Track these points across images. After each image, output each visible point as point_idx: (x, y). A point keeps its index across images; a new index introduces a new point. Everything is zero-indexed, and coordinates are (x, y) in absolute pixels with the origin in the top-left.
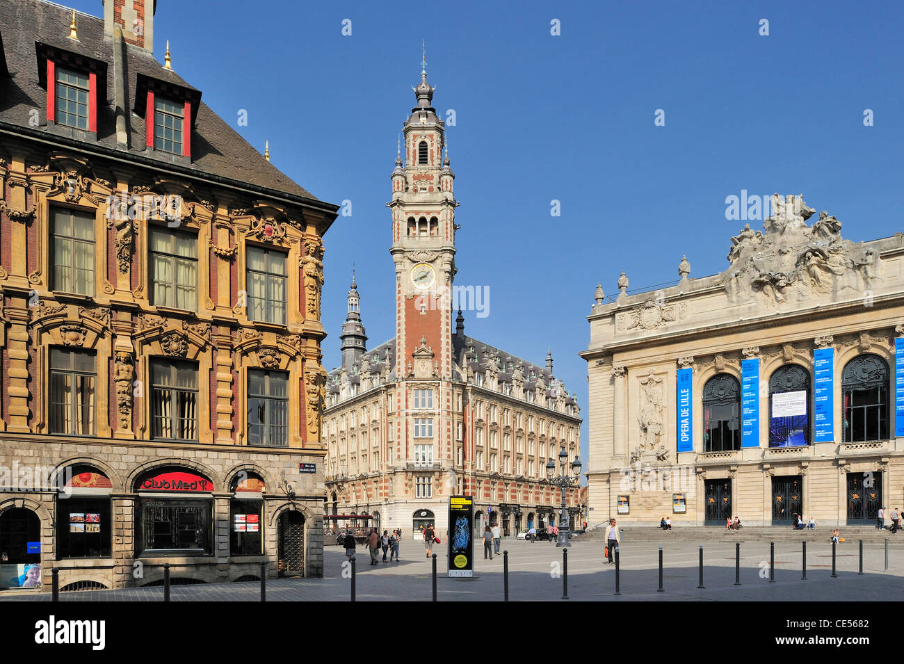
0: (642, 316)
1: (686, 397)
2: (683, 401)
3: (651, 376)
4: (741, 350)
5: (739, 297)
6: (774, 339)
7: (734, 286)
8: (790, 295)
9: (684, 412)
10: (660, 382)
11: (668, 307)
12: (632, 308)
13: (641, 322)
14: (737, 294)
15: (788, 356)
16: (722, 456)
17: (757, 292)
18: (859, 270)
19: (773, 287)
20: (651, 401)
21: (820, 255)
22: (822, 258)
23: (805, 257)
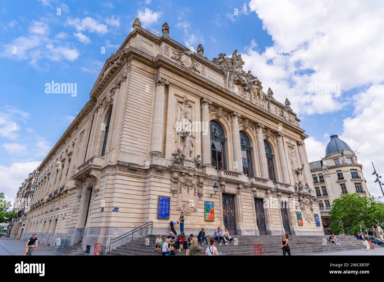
0: (182, 56)
3: (186, 99)
7: (228, 76)
8: (247, 95)
10: (190, 107)
11: (195, 63)
12: (176, 47)
13: (180, 60)
14: (228, 81)
15: (247, 126)
16: (234, 175)
17: (235, 86)
18: (266, 102)
19: (242, 88)
20: (186, 117)
21: (259, 86)
22: (259, 88)
23: (254, 83)
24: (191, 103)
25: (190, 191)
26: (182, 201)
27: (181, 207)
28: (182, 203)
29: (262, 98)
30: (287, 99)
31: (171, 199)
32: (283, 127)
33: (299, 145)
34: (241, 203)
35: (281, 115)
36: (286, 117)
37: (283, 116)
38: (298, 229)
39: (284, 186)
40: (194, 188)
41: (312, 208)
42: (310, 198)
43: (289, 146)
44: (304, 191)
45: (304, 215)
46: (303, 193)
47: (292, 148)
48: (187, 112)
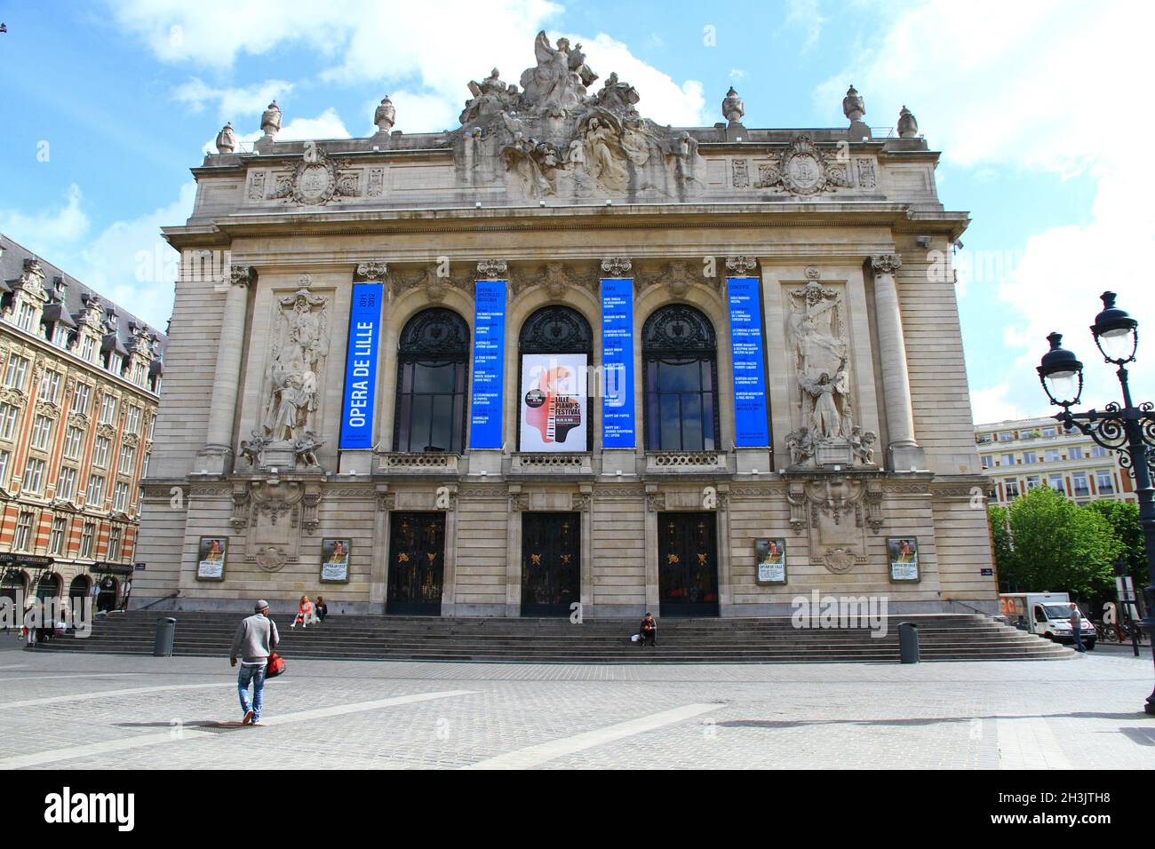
0: (299, 178)
1: (366, 338)
2: (360, 344)
3: (304, 292)
4: (476, 264)
5: (475, 172)
6: (533, 251)
7: (469, 152)
8: (561, 182)
9: (361, 368)
10: (314, 307)
11: (348, 171)
12: (281, 162)
13: (294, 189)
14: (474, 167)
15: (556, 286)
16: (428, 461)
17: (508, 170)
18: (668, 163)
19: (535, 164)
20: (296, 341)
21: (610, 126)
22: (614, 132)
23: (587, 124)
24: (323, 296)
25: (279, 519)
26: (257, 544)
27: (254, 555)
28: (257, 549)
29: (644, 156)
30: (852, 91)
31: (233, 540)
32: (762, 230)
33: (879, 270)
34: (455, 534)
35: (770, 182)
36: (797, 182)
37: (781, 183)
38: (751, 599)
39: (683, 460)
40: (290, 511)
41: (875, 517)
42: (858, 482)
43: (798, 293)
44: (828, 460)
45: (809, 547)
46: (818, 467)
47: (812, 300)
48: (300, 325)
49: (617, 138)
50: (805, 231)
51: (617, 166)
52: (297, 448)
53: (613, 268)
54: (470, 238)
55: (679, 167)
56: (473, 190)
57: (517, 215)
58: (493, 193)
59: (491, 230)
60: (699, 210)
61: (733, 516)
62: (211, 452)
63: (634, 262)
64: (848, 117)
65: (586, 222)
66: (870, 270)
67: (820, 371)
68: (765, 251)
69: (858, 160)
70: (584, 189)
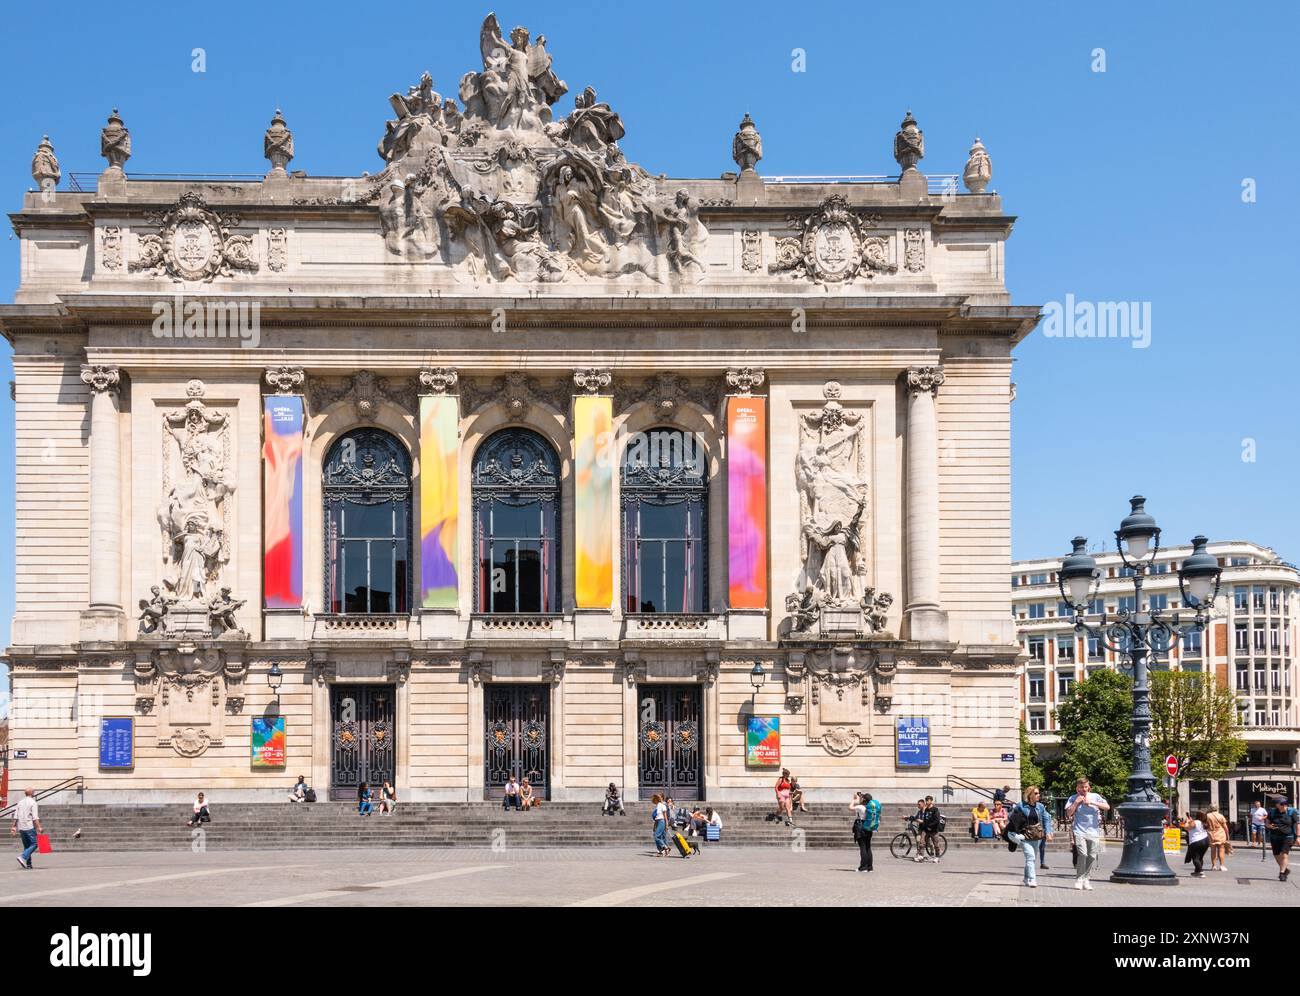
0: (170, 239)
3: (195, 404)
4: (417, 373)
5: (410, 240)
6: (488, 356)
7: (401, 211)
8: (522, 261)
10: (213, 426)
11: (238, 232)
12: (142, 213)
13: (166, 256)
14: (408, 234)
15: (516, 403)
16: (374, 624)
17: (453, 239)
18: (660, 235)
20: (194, 471)
21: (587, 178)
22: (592, 188)
23: (557, 175)
24: (222, 410)
25: (196, 696)
26: (171, 725)
27: (169, 738)
28: (172, 730)
31: (137, 722)
32: (774, 331)
33: (916, 387)
34: (408, 708)
35: (789, 262)
36: (823, 264)
37: (802, 263)
38: (739, 782)
39: (668, 624)
40: (210, 685)
41: (884, 691)
42: (868, 652)
43: (813, 417)
44: (835, 627)
45: (807, 725)
46: (823, 635)
47: (829, 426)
48: (197, 450)
49: (594, 197)
50: (829, 334)
51: (596, 238)
52: (211, 609)
53: (589, 382)
54: (408, 336)
55: (674, 243)
56: (408, 267)
57: (469, 308)
58: (436, 273)
59: (435, 327)
60: (698, 304)
61: (723, 688)
62: (99, 613)
63: (615, 374)
64: (898, 162)
65: (556, 318)
66: (905, 388)
67: (833, 519)
68: (778, 361)
69: (905, 230)
70: (551, 270)
